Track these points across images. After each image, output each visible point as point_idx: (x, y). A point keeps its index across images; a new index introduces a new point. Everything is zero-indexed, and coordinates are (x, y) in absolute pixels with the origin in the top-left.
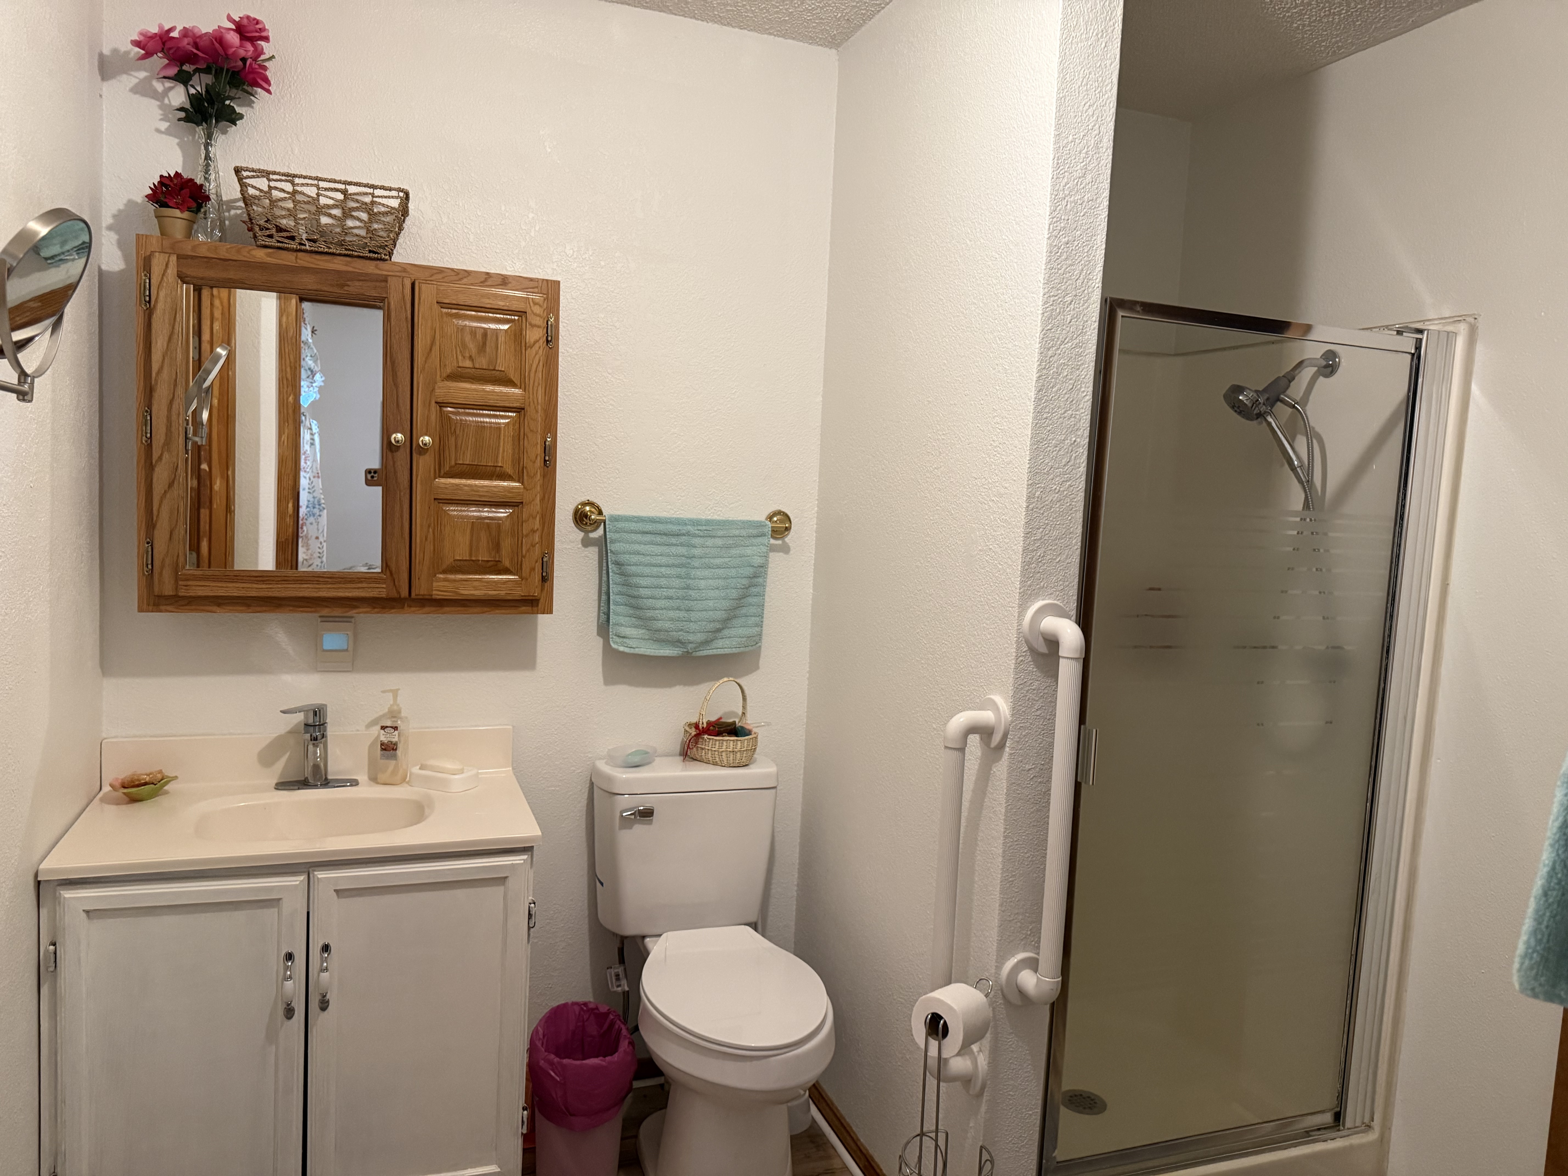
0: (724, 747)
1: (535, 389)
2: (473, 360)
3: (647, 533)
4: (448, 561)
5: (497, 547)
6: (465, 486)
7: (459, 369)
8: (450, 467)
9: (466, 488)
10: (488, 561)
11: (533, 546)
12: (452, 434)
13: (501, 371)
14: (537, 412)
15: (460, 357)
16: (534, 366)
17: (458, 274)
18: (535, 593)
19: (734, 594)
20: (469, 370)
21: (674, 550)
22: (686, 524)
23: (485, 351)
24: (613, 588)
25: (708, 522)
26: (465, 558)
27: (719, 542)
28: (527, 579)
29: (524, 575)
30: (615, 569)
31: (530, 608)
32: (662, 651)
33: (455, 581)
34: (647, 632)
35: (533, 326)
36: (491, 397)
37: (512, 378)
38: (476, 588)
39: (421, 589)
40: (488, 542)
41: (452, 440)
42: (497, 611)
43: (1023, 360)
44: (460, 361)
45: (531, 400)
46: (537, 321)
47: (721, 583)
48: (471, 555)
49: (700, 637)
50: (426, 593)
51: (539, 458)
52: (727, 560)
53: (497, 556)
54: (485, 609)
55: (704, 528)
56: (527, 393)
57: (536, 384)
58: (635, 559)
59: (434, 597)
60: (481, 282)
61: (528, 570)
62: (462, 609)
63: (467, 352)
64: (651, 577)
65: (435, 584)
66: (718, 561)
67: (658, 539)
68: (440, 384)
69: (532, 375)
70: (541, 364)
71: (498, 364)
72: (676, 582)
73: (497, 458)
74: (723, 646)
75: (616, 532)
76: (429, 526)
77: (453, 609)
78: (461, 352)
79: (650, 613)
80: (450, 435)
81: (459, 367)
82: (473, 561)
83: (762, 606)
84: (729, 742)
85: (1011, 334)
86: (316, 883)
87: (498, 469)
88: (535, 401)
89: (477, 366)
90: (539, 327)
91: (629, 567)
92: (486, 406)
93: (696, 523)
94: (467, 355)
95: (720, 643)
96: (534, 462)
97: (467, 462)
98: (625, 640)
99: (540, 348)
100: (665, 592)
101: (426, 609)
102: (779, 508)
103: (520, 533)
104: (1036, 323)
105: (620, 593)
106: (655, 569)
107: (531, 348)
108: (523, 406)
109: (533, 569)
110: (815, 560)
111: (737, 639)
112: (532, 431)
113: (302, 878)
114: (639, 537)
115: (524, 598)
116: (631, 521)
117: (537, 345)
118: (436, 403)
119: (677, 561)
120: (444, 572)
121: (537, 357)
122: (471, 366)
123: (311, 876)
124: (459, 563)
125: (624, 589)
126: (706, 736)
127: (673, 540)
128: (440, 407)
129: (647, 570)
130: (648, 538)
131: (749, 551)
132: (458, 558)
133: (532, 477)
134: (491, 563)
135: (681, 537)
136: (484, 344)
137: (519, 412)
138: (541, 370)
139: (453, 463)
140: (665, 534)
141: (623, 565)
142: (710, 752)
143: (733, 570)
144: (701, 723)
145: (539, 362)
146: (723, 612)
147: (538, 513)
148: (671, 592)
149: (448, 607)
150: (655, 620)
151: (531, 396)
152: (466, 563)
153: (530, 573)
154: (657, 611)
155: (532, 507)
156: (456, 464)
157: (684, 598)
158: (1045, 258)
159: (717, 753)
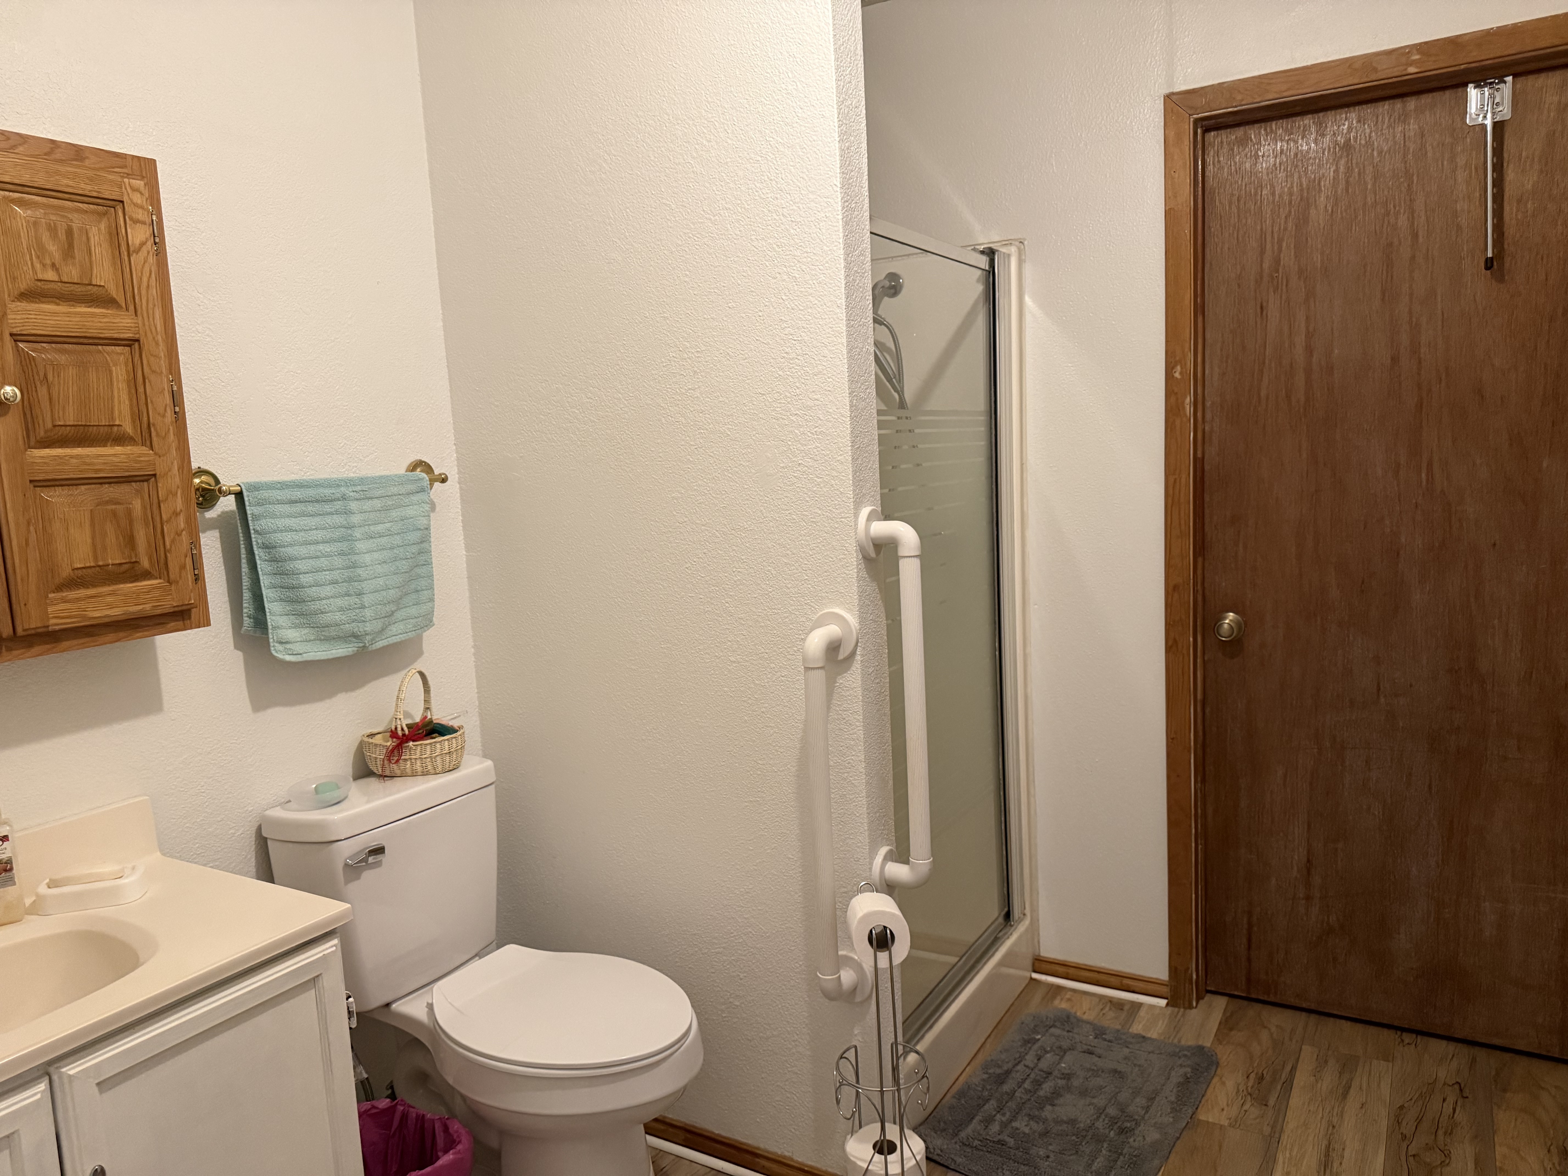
0: (438, 751)
1: (151, 312)
2: (57, 270)
3: (296, 502)
4: (66, 572)
5: (130, 541)
6: (72, 457)
7: (39, 284)
8: (46, 431)
9: (74, 461)
10: (120, 564)
11: (179, 534)
12: (41, 382)
13: (100, 286)
14: (157, 344)
15: (38, 266)
16: (145, 279)
17: (8, 139)
18: (190, 599)
19: (404, 565)
20: (52, 286)
21: (329, 520)
22: (338, 486)
23: (73, 257)
24: (264, 581)
25: (362, 481)
26: (88, 565)
27: (377, 503)
28: (177, 582)
29: (172, 576)
30: (261, 554)
31: (181, 623)
32: (334, 651)
33: (78, 600)
34: (312, 631)
35: (136, 221)
36: (90, 324)
37: (115, 296)
38: (111, 606)
39: (30, 621)
40: (117, 538)
41: (43, 391)
42: (138, 635)
43: (821, 267)
44: (39, 271)
45: (147, 328)
46: (140, 215)
47: (387, 554)
48: (96, 558)
49: (378, 625)
50: (39, 625)
51: (168, 409)
52: (388, 525)
53: (133, 555)
54: (121, 634)
55: (359, 488)
56: (140, 318)
57: (151, 305)
58: (288, 537)
59: (50, 629)
60: (46, 154)
61: (177, 570)
62: (90, 639)
63: (47, 257)
64: (309, 558)
65: (50, 609)
66: (380, 528)
67: (310, 508)
68: (12, 306)
69: (144, 292)
70: (153, 276)
71: (94, 276)
72: (338, 561)
73: (112, 413)
74: (396, 633)
75: (259, 504)
76: (29, 523)
77: (75, 642)
78: (38, 257)
79: (315, 606)
80: (38, 383)
81: (38, 280)
82: (99, 566)
83: (430, 576)
84: (441, 744)
85: (798, 241)
86: (67, 1086)
87: (115, 428)
88: (153, 329)
89: (65, 279)
90: (144, 223)
91: (283, 549)
92: (85, 337)
93: (349, 482)
94: (48, 262)
95: (394, 629)
96: (164, 416)
97: (71, 423)
98: (288, 646)
99: (148, 252)
100: (327, 576)
101: (36, 649)
102: (419, 458)
103: (158, 519)
104: (836, 229)
105: (273, 586)
106: (312, 548)
107: (137, 252)
108: (137, 336)
109: (183, 567)
110: (463, 515)
111: (412, 621)
112: (154, 372)
113: (42, 1086)
114: (287, 508)
115: (176, 609)
116: (274, 488)
117: (144, 249)
118: (11, 335)
119: (337, 534)
120: (59, 588)
121: (147, 265)
122: (56, 278)
123: (55, 1078)
124: (80, 572)
125: (277, 580)
126: (411, 744)
127: (327, 508)
128: (15, 341)
129: (303, 551)
130: (299, 507)
131: (410, 511)
132: (79, 566)
133: (164, 438)
134: (126, 566)
135: (335, 503)
136: (71, 245)
137: (130, 346)
138: (154, 284)
139: (49, 425)
140: (317, 501)
141: (275, 547)
142: (418, 762)
143: (397, 537)
144: (399, 729)
145: (150, 274)
146: (397, 590)
147: (178, 487)
148: (336, 575)
149: (67, 640)
150: (322, 613)
151: (147, 323)
152: (89, 570)
153: (180, 573)
154: (324, 602)
155: (169, 481)
156: (55, 426)
157: (350, 580)
158: (838, 162)
159: (429, 760)
